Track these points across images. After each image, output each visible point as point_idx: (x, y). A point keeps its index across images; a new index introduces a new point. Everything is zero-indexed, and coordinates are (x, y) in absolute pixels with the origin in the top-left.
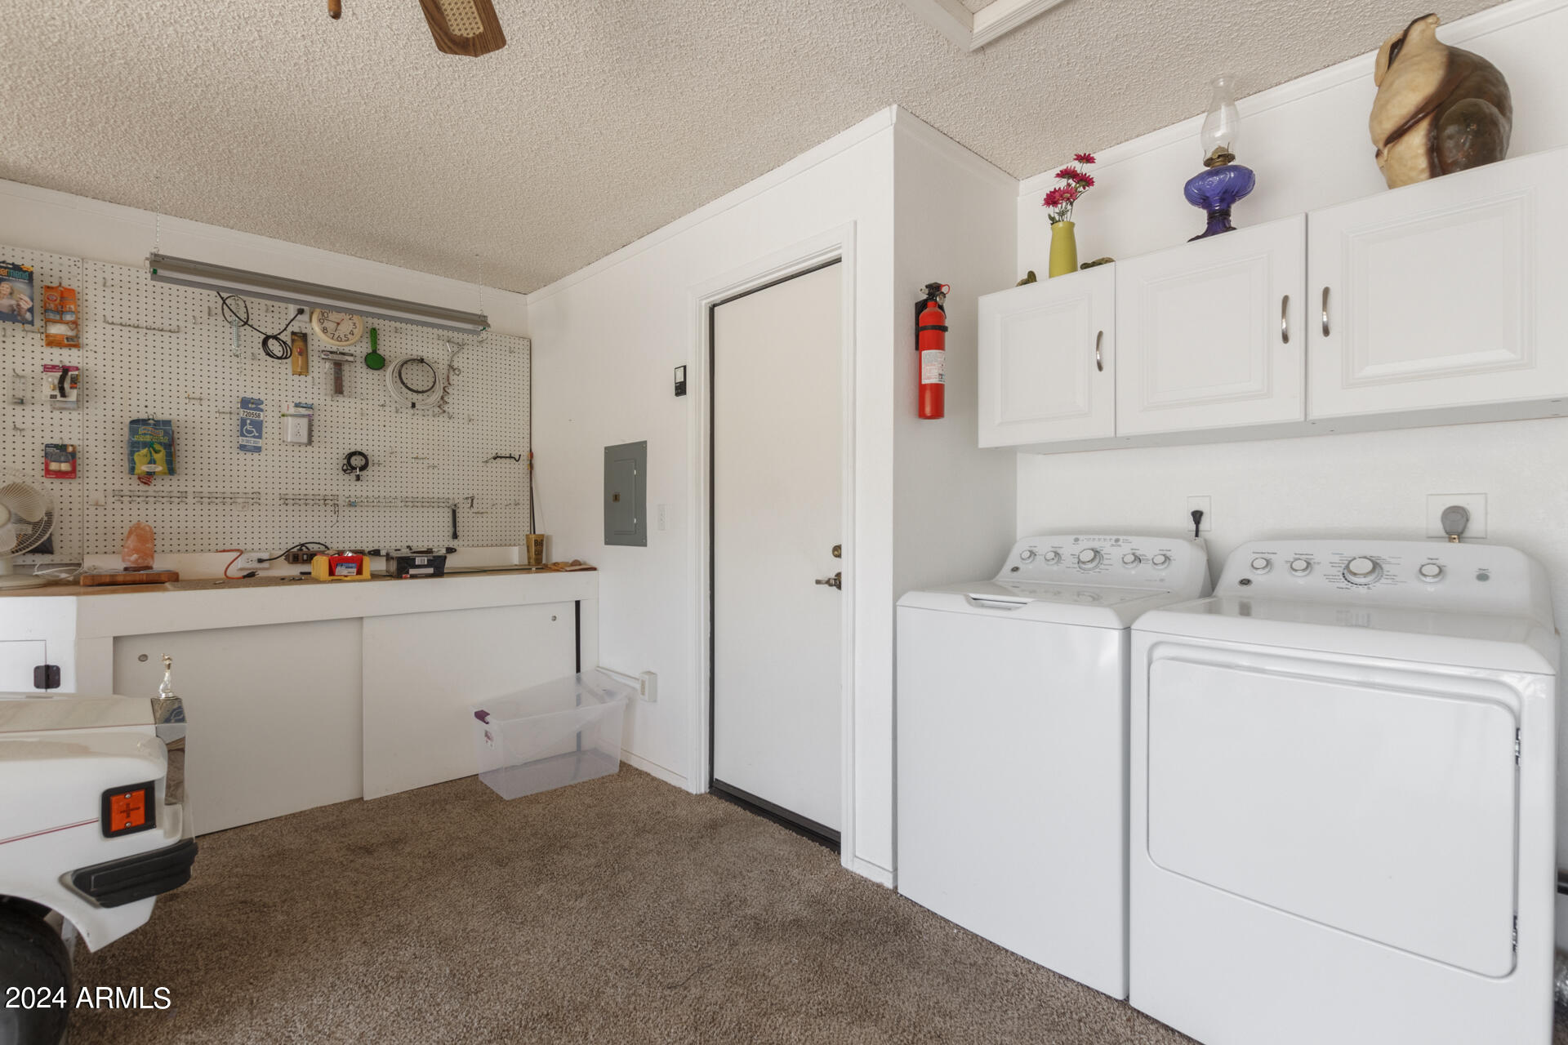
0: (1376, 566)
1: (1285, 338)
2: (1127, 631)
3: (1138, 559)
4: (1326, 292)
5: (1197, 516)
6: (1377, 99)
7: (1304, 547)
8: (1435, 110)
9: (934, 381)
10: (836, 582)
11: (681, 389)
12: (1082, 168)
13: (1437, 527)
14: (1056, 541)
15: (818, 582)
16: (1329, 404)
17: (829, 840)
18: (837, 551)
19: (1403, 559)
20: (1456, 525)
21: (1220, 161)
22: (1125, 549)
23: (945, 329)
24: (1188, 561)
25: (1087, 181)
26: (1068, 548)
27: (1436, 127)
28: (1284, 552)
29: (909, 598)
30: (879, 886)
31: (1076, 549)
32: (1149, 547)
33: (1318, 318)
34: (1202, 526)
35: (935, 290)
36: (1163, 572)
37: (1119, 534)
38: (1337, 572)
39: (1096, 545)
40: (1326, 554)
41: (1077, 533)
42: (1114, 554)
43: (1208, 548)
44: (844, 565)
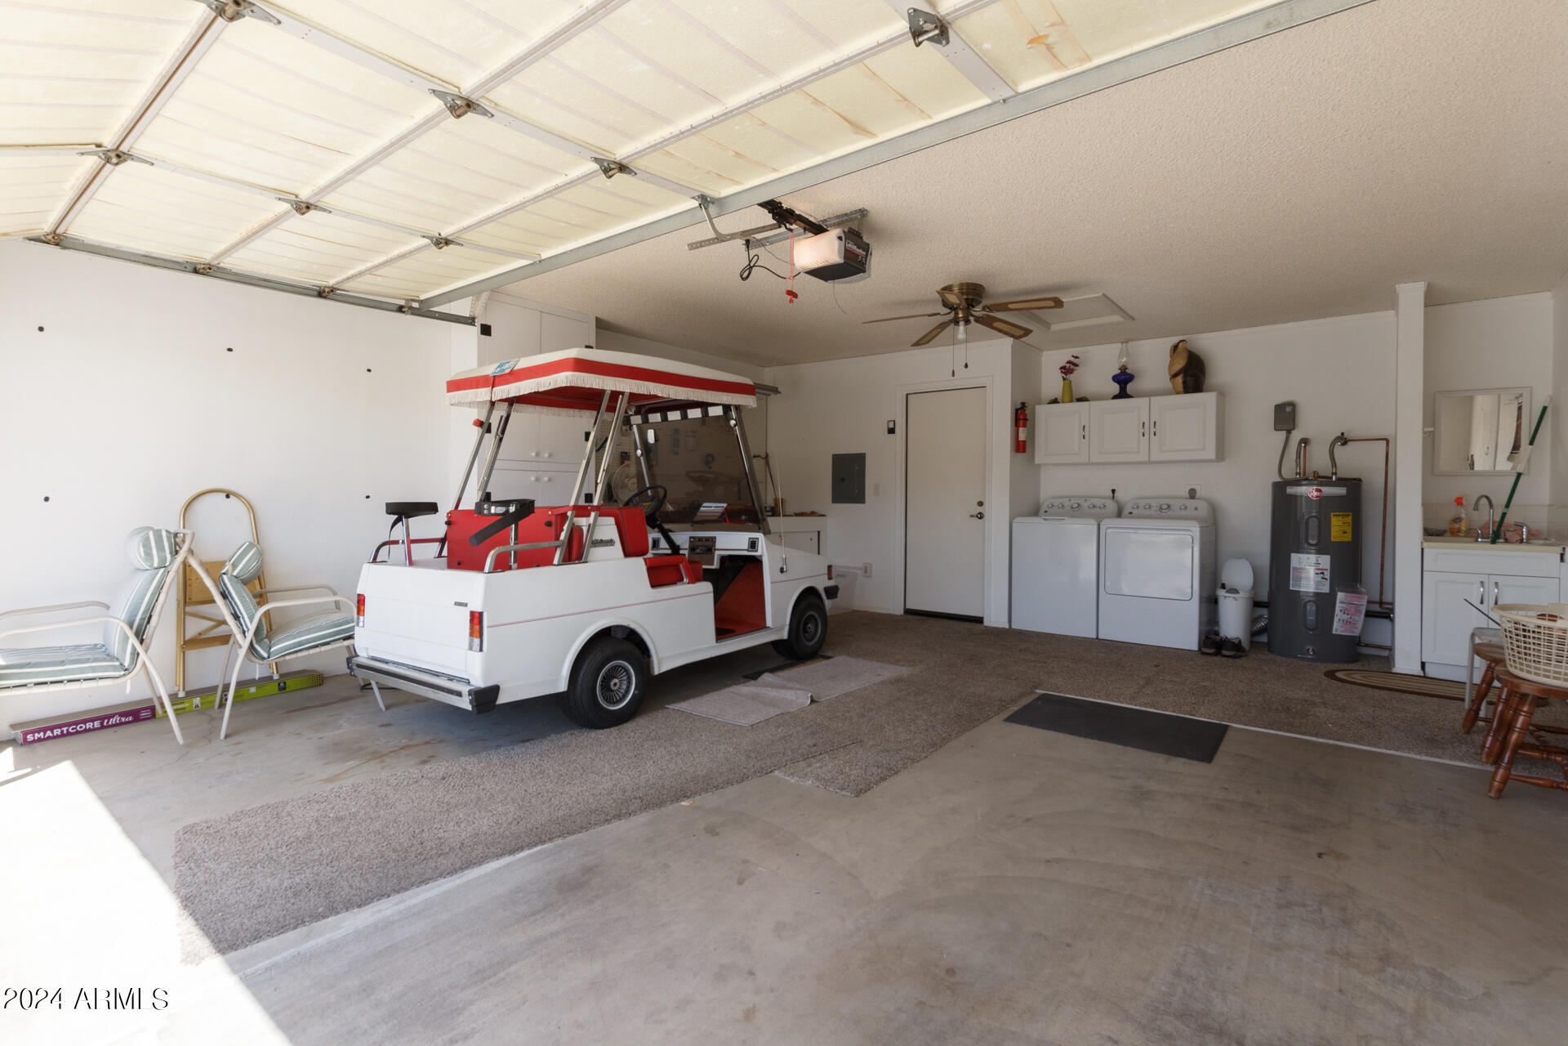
0: (1169, 506)
1: (1144, 435)
2: (1099, 526)
3: (1094, 507)
4: (1155, 423)
5: (1113, 491)
6: (1171, 362)
7: (1149, 501)
8: (1184, 371)
9: (1024, 439)
10: (981, 516)
11: (891, 431)
12: (1076, 361)
13: (1188, 495)
14: (1061, 500)
15: (972, 516)
16: (1155, 457)
17: (979, 620)
18: (981, 504)
19: (1176, 504)
20: (1192, 494)
21: (1123, 369)
22: (1089, 503)
23: (1027, 420)
24: (1111, 506)
25: (1076, 365)
26: (1067, 503)
27: (1185, 377)
28: (1142, 503)
29: (1018, 520)
30: (1004, 628)
31: (1071, 504)
32: (1098, 502)
33: (1153, 430)
34: (1116, 495)
35: (1023, 404)
36: (1103, 511)
37: (1086, 498)
38: (1158, 509)
39: (1078, 501)
40: (1154, 503)
41: (1070, 498)
42: (1085, 505)
43: (1117, 502)
44: (985, 510)
